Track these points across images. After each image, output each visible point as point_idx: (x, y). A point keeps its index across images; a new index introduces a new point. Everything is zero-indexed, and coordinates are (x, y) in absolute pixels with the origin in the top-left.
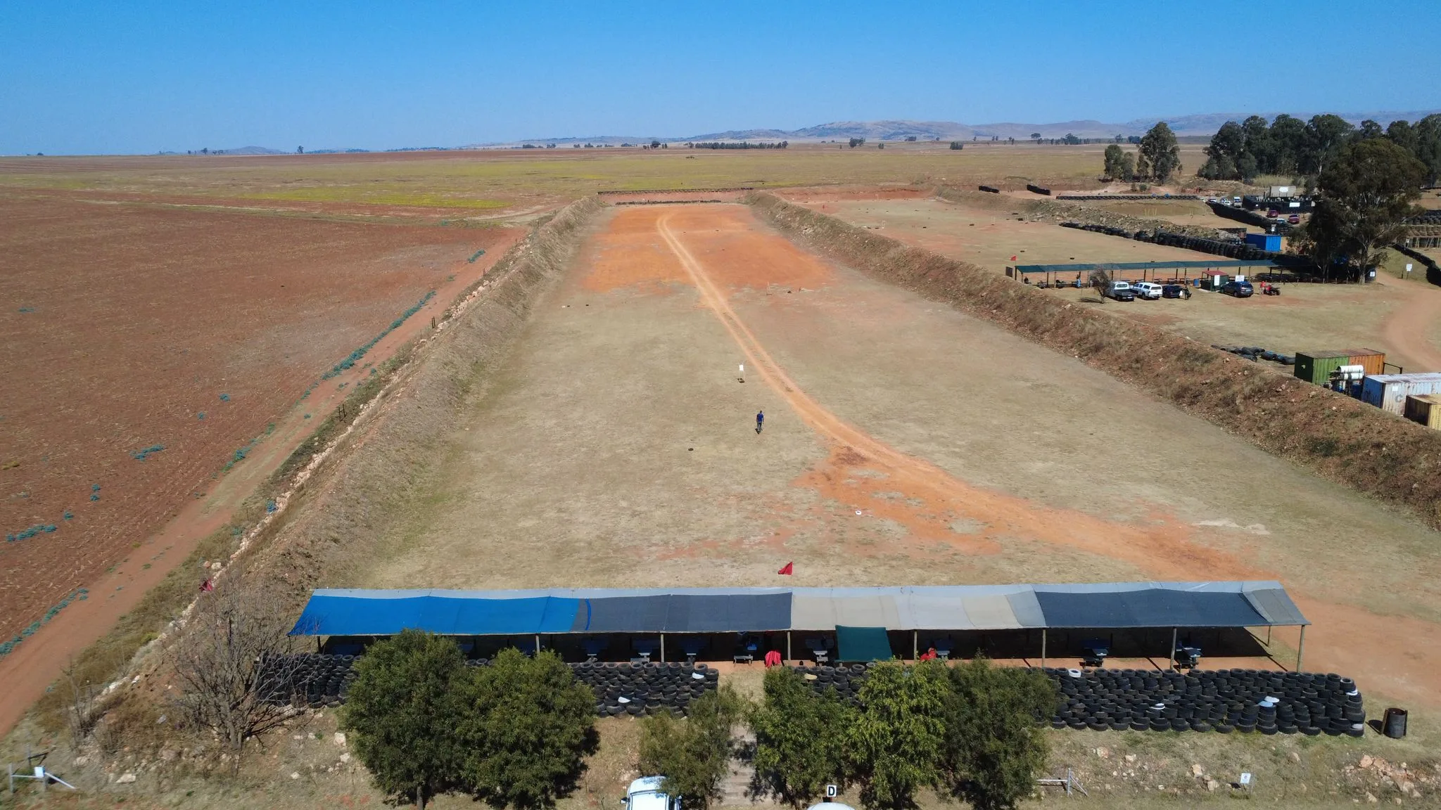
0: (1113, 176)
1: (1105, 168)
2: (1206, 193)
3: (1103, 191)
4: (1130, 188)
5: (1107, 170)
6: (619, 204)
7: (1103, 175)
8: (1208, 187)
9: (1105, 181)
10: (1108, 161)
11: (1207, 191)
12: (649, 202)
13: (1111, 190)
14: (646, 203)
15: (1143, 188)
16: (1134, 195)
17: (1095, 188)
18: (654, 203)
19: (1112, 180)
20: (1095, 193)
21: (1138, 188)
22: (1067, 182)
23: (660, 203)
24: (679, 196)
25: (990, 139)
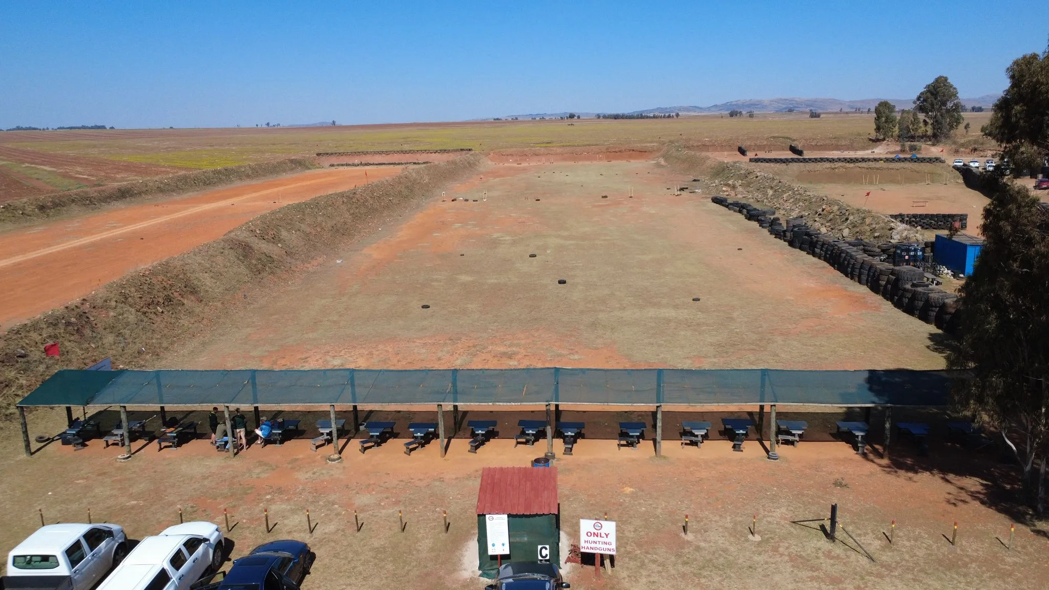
0: (884, 134)
1: (875, 127)
2: (982, 154)
3: (869, 151)
4: (898, 148)
5: (878, 129)
6: (332, 165)
7: (873, 135)
8: (985, 147)
9: (876, 141)
10: (878, 119)
11: (983, 151)
12: (361, 164)
13: (880, 151)
14: (358, 165)
15: (913, 148)
16: (901, 156)
17: (863, 149)
18: (366, 165)
19: (884, 139)
20: (860, 154)
21: (907, 148)
22: (833, 142)
23: (373, 164)
24: (396, 158)
25: (854, 110)
